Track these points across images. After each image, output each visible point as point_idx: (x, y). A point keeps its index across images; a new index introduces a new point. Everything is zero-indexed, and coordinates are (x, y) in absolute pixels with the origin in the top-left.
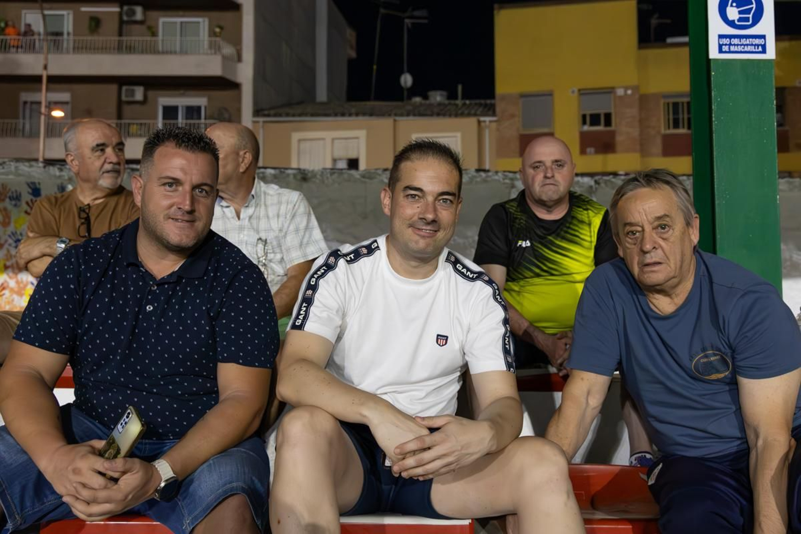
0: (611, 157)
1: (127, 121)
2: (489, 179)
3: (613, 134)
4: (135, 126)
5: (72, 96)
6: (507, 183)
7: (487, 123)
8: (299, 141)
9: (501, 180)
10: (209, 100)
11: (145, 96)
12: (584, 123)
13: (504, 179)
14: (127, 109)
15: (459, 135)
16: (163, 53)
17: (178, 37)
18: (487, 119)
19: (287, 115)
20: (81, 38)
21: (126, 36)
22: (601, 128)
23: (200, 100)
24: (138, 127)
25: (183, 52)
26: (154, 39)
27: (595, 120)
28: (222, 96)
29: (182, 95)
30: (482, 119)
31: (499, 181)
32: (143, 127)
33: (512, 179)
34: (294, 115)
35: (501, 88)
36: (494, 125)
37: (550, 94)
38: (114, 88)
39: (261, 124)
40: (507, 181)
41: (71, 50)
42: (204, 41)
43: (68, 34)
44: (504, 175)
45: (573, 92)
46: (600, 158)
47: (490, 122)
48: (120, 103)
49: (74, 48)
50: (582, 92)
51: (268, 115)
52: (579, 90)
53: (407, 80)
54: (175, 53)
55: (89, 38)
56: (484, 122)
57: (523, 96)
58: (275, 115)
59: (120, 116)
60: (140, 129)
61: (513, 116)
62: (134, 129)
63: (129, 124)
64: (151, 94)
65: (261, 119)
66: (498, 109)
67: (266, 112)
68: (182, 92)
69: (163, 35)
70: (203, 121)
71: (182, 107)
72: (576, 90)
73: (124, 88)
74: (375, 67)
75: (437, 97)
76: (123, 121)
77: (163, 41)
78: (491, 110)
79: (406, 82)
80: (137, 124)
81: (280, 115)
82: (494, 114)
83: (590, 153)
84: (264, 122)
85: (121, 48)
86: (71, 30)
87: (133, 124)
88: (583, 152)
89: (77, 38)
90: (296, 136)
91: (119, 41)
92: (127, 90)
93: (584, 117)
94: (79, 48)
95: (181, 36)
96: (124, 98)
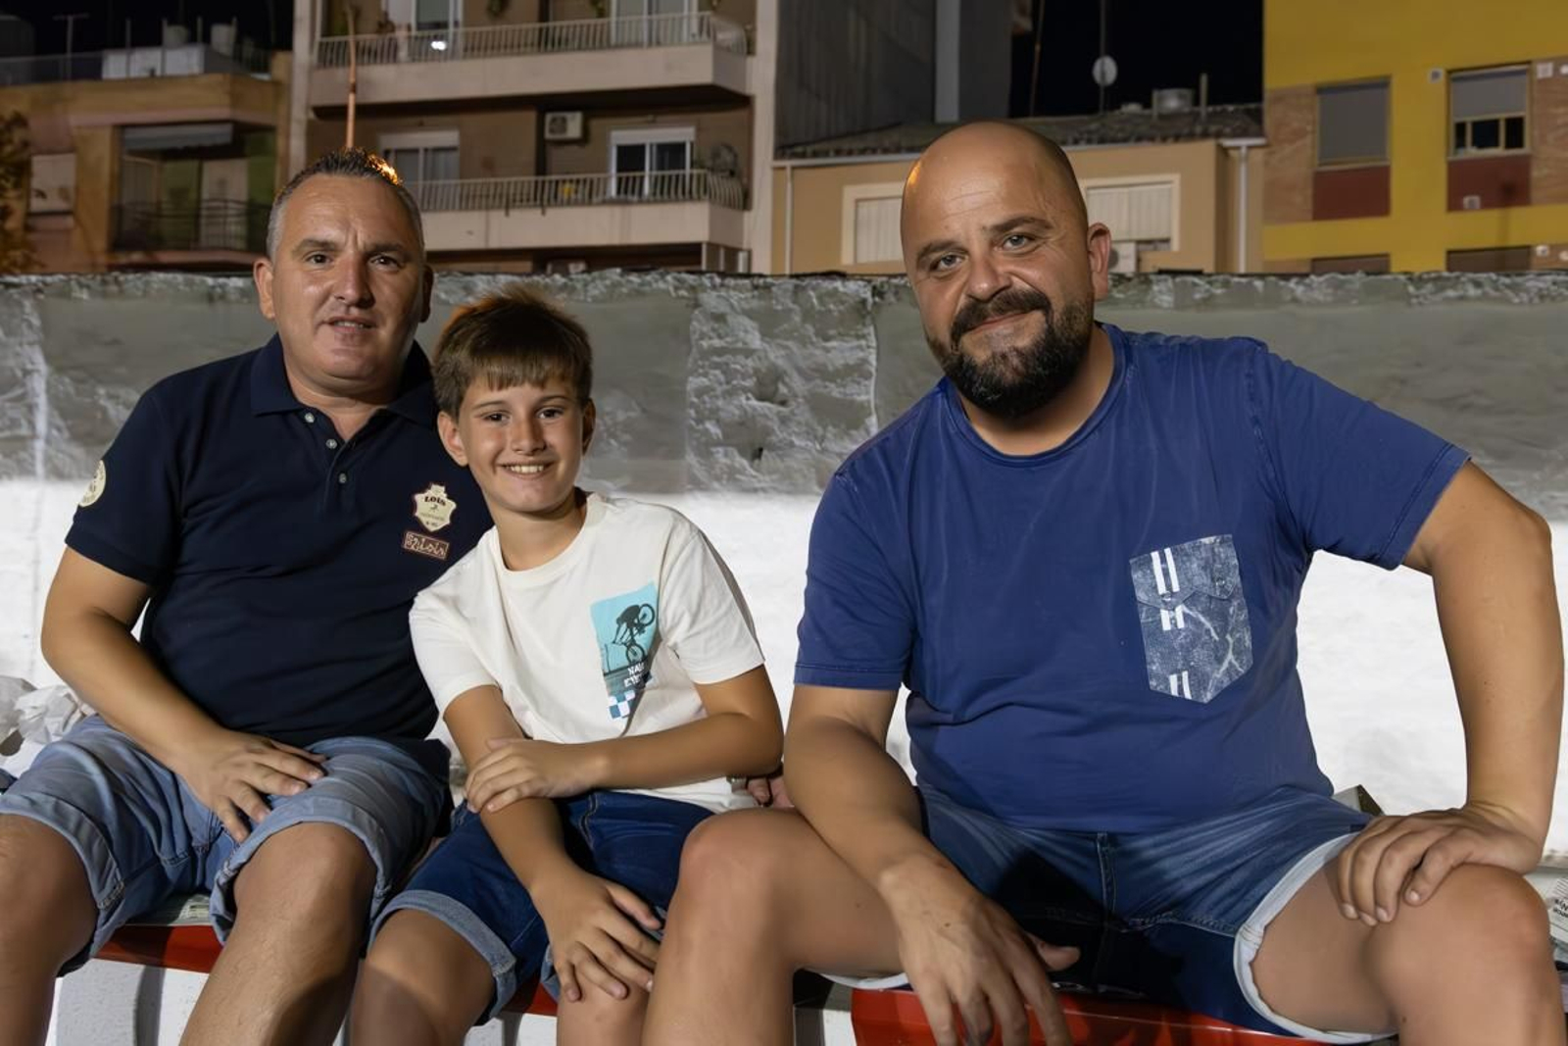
0: (1518, 215)
1: (554, 177)
2: (647, 289)
3: (1523, 165)
4: (567, 186)
5: (462, 136)
6: (683, 297)
7: (1244, 151)
8: (858, 201)
9: (671, 289)
10: (699, 130)
11: (585, 129)
12: (1460, 143)
13: (676, 289)
14: (556, 156)
15: (1176, 178)
16: (619, 46)
17: (645, 16)
18: (1244, 142)
19: (838, 153)
20: (478, 29)
21: (555, 19)
22: (1499, 151)
23: (681, 133)
24: (574, 186)
25: (654, 42)
26: (600, 21)
27: (1485, 133)
28: (720, 121)
29: (652, 124)
30: (1228, 143)
31: (668, 292)
32: (581, 187)
33: (692, 289)
34: (850, 153)
35: (1276, 76)
36: (1258, 156)
37: (1382, 84)
38: (531, 116)
39: (788, 171)
40: (683, 293)
41: (461, 52)
42: (689, 18)
43: (456, 24)
44: (678, 280)
45: (1435, 75)
46: (1493, 216)
47: (1250, 148)
48: (542, 145)
49: (466, 50)
50: (1454, 75)
51: (803, 155)
52: (1449, 72)
53: (1106, 70)
54: (637, 45)
55: (490, 28)
56: (1238, 148)
57: (1322, 90)
58: (815, 155)
59: (541, 168)
60: (576, 192)
61: (1299, 134)
62: (566, 189)
63: (557, 182)
64: (596, 124)
65: (788, 163)
66: (1268, 121)
67: (799, 149)
68: (650, 118)
69: (618, 15)
70: (688, 170)
71: (651, 146)
72: (1442, 72)
73: (549, 117)
74: (1038, 48)
75: (1171, 101)
76: (548, 178)
77: (617, 23)
78: (1253, 124)
79: (1103, 74)
80: (571, 181)
81: (826, 154)
82: (1260, 134)
83: (1472, 208)
84: (794, 168)
85: (547, 43)
86: (460, 17)
87: (564, 182)
88: (1454, 204)
89: (471, 30)
90: (850, 193)
91: (541, 30)
92: (554, 120)
93: (1460, 128)
94: (474, 48)
95: (650, 13)
96: (548, 135)
